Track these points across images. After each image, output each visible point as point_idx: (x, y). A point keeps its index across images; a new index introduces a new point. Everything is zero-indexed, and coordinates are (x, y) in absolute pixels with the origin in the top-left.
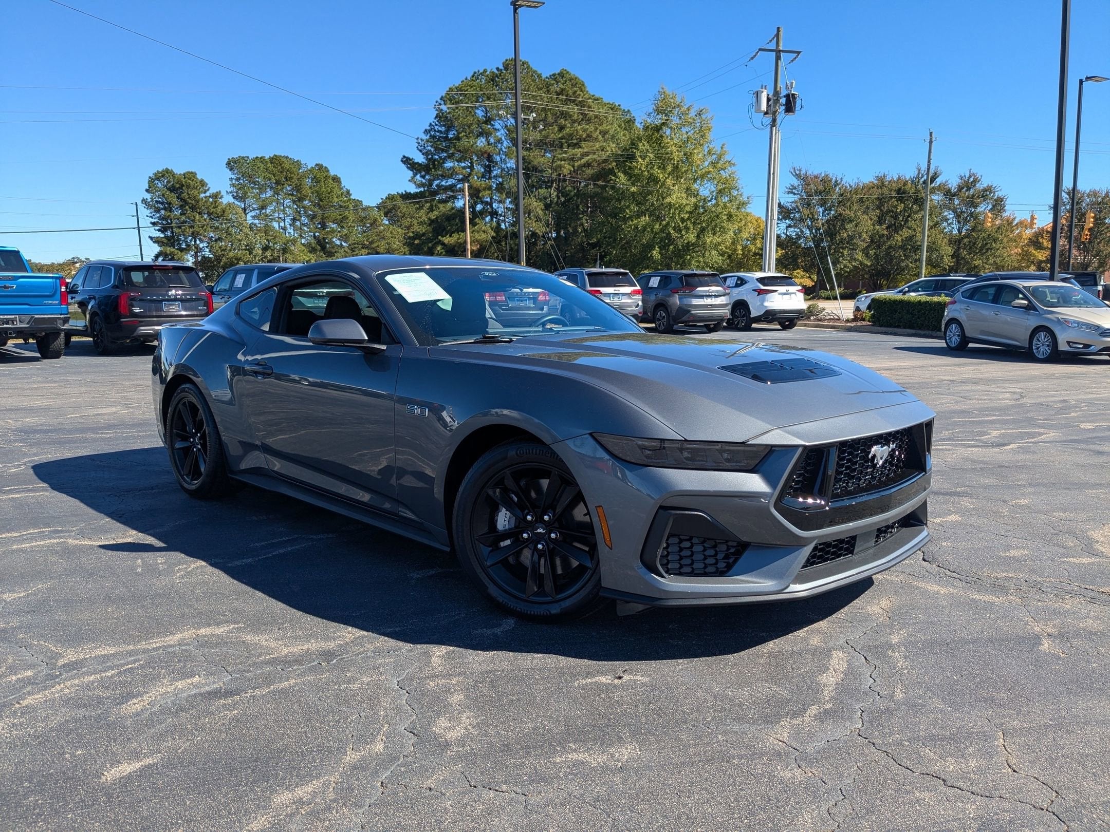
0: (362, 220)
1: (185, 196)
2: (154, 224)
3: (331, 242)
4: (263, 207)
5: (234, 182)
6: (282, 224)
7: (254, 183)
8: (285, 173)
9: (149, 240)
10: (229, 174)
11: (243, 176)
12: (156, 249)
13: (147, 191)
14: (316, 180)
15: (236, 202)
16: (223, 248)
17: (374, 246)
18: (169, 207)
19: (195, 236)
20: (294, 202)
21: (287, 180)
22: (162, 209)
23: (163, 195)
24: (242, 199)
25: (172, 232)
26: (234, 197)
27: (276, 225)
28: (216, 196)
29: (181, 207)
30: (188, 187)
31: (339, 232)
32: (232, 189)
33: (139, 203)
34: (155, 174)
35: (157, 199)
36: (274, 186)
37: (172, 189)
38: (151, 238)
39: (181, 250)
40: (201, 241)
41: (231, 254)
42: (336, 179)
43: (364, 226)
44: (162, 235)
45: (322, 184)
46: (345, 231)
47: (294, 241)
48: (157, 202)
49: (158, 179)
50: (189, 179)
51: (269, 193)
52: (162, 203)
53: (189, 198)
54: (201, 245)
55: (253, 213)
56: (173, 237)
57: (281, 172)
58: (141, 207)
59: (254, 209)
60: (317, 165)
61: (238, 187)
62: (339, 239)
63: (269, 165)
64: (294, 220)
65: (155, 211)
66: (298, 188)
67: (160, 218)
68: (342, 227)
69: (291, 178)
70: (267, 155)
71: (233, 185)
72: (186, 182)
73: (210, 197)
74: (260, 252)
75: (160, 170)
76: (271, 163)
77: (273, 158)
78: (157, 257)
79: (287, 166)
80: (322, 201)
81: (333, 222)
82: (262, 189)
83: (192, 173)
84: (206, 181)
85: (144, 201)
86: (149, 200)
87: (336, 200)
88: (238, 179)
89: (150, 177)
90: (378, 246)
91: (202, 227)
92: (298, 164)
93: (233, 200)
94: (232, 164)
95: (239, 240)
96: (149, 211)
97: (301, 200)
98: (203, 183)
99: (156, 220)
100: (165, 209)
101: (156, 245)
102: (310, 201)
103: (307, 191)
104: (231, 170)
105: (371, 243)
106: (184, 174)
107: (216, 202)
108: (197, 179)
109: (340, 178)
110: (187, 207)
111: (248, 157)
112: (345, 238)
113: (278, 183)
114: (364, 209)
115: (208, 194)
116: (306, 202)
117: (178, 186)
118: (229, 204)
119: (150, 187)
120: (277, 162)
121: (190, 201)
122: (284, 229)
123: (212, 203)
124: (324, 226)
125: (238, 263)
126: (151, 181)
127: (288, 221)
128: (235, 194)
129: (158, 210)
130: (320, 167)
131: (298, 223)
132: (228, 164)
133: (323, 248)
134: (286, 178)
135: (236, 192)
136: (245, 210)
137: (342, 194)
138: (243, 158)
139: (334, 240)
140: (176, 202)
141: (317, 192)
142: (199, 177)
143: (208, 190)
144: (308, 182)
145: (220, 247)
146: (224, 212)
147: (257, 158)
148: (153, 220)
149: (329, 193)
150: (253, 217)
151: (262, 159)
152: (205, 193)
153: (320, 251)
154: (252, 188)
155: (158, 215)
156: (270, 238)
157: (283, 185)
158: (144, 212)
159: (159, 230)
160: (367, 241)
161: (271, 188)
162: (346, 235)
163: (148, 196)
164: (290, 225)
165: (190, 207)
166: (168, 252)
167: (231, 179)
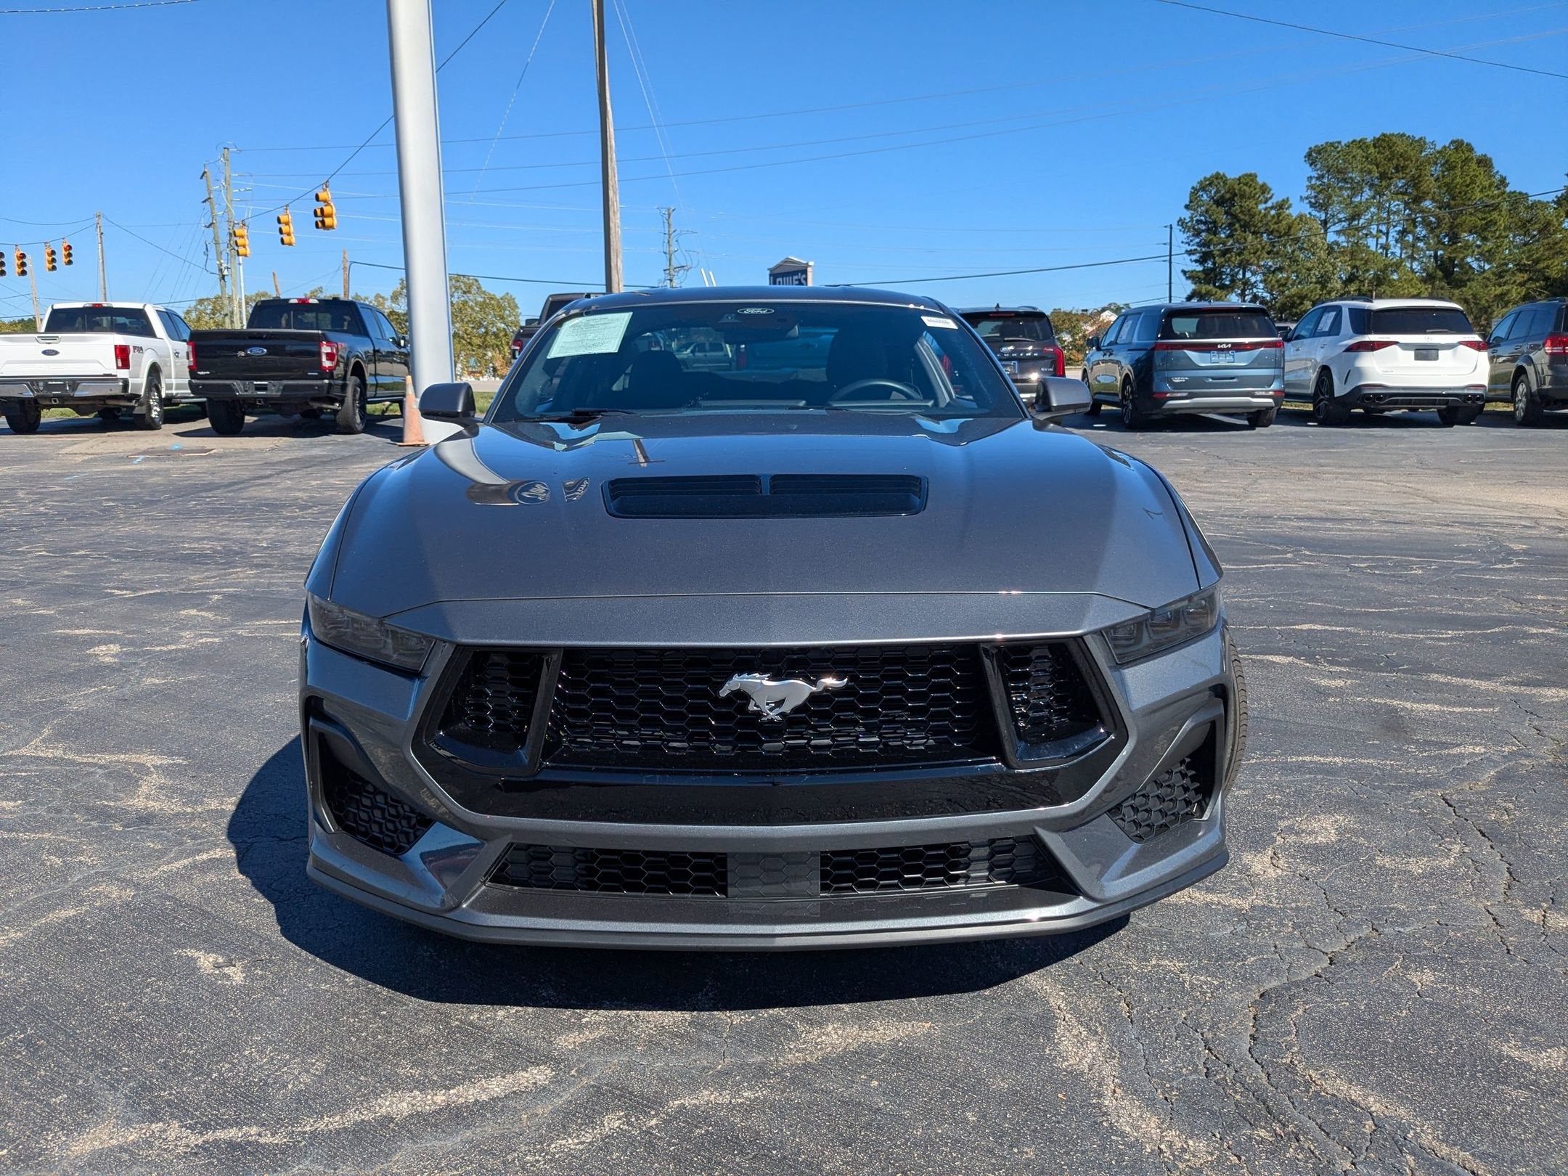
0: (1524, 226)
1: (1236, 209)
2: (1190, 253)
3: (1463, 265)
4: (1353, 218)
5: (1313, 182)
6: (1383, 240)
7: (1345, 180)
8: (1395, 161)
9: (1181, 275)
10: (1309, 171)
11: (1328, 171)
12: (1190, 287)
13: (1187, 207)
14: (1449, 166)
15: (1314, 213)
16: (1283, 281)
17: (1541, 265)
18: (1213, 228)
19: (1244, 266)
20: (1406, 204)
21: (1397, 171)
22: (1203, 231)
23: (1207, 211)
24: (1322, 206)
25: (1214, 263)
26: (1312, 205)
27: (1371, 243)
28: (1281, 206)
29: (1231, 225)
30: (1243, 196)
31: (1479, 247)
32: (1309, 192)
33: (1175, 226)
34: (1201, 183)
35: (1198, 218)
36: (1376, 182)
37: (1219, 202)
38: (1184, 272)
39: (1223, 287)
40: (1254, 273)
41: (1294, 290)
42: (1485, 162)
43: (1527, 233)
44: (1200, 268)
45: (1458, 171)
46: (1490, 245)
47: (1397, 266)
48: (1199, 222)
49: (1203, 189)
50: (1246, 184)
51: (1367, 193)
52: (1205, 223)
53: (1241, 212)
54: (1253, 279)
55: (1338, 227)
56: (1213, 270)
57: (1390, 160)
58: (1176, 229)
59: (1340, 221)
60: (1453, 142)
61: (1319, 189)
62: (1477, 259)
63: (1372, 150)
64: (1403, 233)
65: (1193, 235)
66: (1415, 182)
67: (1199, 244)
68: (1485, 239)
69: (1405, 168)
70: (1370, 135)
71: (1312, 187)
72: (1240, 190)
73: (1272, 208)
74: (1339, 285)
75: (1208, 176)
76: (1375, 146)
77: (1379, 139)
78: (1189, 298)
79: (1400, 149)
80: (1454, 198)
81: (1471, 232)
82: (1356, 190)
83: (1251, 175)
84: (1269, 185)
85: (1181, 222)
86: (1188, 220)
87: (1479, 195)
88: (1320, 178)
89: (1193, 188)
90: (1548, 267)
91: (1255, 253)
92: (1421, 143)
93: (1310, 210)
94: (1313, 156)
95: (1309, 270)
96: (1185, 235)
97: (1418, 200)
98: (1264, 189)
99: (1195, 247)
100: (1208, 230)
101: (1189, 282)
102: (1433, 200)
103: (1429, 184)
104: (1311, 165)
105: (1537, 261)
106: (1239, 179)
107: (1279, 215)
108: (1257, 183)
109: (1490, 160)
110: (1237, 226)
111: (1339, 143)
112: (1488, 256)
113: (1383, 176)
114: (1531, 207)
115: (1269, 204)
116: (1427, 204)
117: (1228, 196)
118: (1301, 217)
119: (1191, 202)
120: (1385, 144)
121: (1242, 217)
122: (1385, 247)
123: (1273, 217)
124: (1454, 238)
125: (1301, 303)
126: (1194, 192)
127: (1393, 234)
128: (1313, 200)
129: (1197, 234)
130: (1459, 145)
131: (1410, 238)
132: (1309, 155)
133: (1448, 274)
134: (1397, 168)
135: (1315, 197)
136: (1325, 223)
137: (1491, 185)
138: (1332, 144)
139: (1469, 260)
140: (1223, 218)
141: (1447, 185)
142: (1260, 180)
143: (1271, 198)
144: (1436, 170)
145: (1278, 281)
146: (1290, 228)
147: (1354, 141)
148: (1189, 248)
149: (1468, 186)
150: (1338, 233)
151: (1361, 144)
152: (1266, 202)
153: (1441, 280)
154: (1341, 189)
155: (1197, 240)
156: (1358, 263)
157: (1391, 178)
158: (1180, 236)
159: (1196, 261)
160: (1528, 259)
161: (1372, 186)
162: (1489, 251)
163: (1186, 215)
164: (1397, 241)
165: (1241, 226)
166: (1204, 291)
167: (1310, 178)
